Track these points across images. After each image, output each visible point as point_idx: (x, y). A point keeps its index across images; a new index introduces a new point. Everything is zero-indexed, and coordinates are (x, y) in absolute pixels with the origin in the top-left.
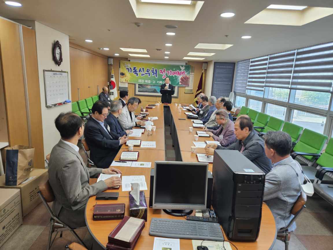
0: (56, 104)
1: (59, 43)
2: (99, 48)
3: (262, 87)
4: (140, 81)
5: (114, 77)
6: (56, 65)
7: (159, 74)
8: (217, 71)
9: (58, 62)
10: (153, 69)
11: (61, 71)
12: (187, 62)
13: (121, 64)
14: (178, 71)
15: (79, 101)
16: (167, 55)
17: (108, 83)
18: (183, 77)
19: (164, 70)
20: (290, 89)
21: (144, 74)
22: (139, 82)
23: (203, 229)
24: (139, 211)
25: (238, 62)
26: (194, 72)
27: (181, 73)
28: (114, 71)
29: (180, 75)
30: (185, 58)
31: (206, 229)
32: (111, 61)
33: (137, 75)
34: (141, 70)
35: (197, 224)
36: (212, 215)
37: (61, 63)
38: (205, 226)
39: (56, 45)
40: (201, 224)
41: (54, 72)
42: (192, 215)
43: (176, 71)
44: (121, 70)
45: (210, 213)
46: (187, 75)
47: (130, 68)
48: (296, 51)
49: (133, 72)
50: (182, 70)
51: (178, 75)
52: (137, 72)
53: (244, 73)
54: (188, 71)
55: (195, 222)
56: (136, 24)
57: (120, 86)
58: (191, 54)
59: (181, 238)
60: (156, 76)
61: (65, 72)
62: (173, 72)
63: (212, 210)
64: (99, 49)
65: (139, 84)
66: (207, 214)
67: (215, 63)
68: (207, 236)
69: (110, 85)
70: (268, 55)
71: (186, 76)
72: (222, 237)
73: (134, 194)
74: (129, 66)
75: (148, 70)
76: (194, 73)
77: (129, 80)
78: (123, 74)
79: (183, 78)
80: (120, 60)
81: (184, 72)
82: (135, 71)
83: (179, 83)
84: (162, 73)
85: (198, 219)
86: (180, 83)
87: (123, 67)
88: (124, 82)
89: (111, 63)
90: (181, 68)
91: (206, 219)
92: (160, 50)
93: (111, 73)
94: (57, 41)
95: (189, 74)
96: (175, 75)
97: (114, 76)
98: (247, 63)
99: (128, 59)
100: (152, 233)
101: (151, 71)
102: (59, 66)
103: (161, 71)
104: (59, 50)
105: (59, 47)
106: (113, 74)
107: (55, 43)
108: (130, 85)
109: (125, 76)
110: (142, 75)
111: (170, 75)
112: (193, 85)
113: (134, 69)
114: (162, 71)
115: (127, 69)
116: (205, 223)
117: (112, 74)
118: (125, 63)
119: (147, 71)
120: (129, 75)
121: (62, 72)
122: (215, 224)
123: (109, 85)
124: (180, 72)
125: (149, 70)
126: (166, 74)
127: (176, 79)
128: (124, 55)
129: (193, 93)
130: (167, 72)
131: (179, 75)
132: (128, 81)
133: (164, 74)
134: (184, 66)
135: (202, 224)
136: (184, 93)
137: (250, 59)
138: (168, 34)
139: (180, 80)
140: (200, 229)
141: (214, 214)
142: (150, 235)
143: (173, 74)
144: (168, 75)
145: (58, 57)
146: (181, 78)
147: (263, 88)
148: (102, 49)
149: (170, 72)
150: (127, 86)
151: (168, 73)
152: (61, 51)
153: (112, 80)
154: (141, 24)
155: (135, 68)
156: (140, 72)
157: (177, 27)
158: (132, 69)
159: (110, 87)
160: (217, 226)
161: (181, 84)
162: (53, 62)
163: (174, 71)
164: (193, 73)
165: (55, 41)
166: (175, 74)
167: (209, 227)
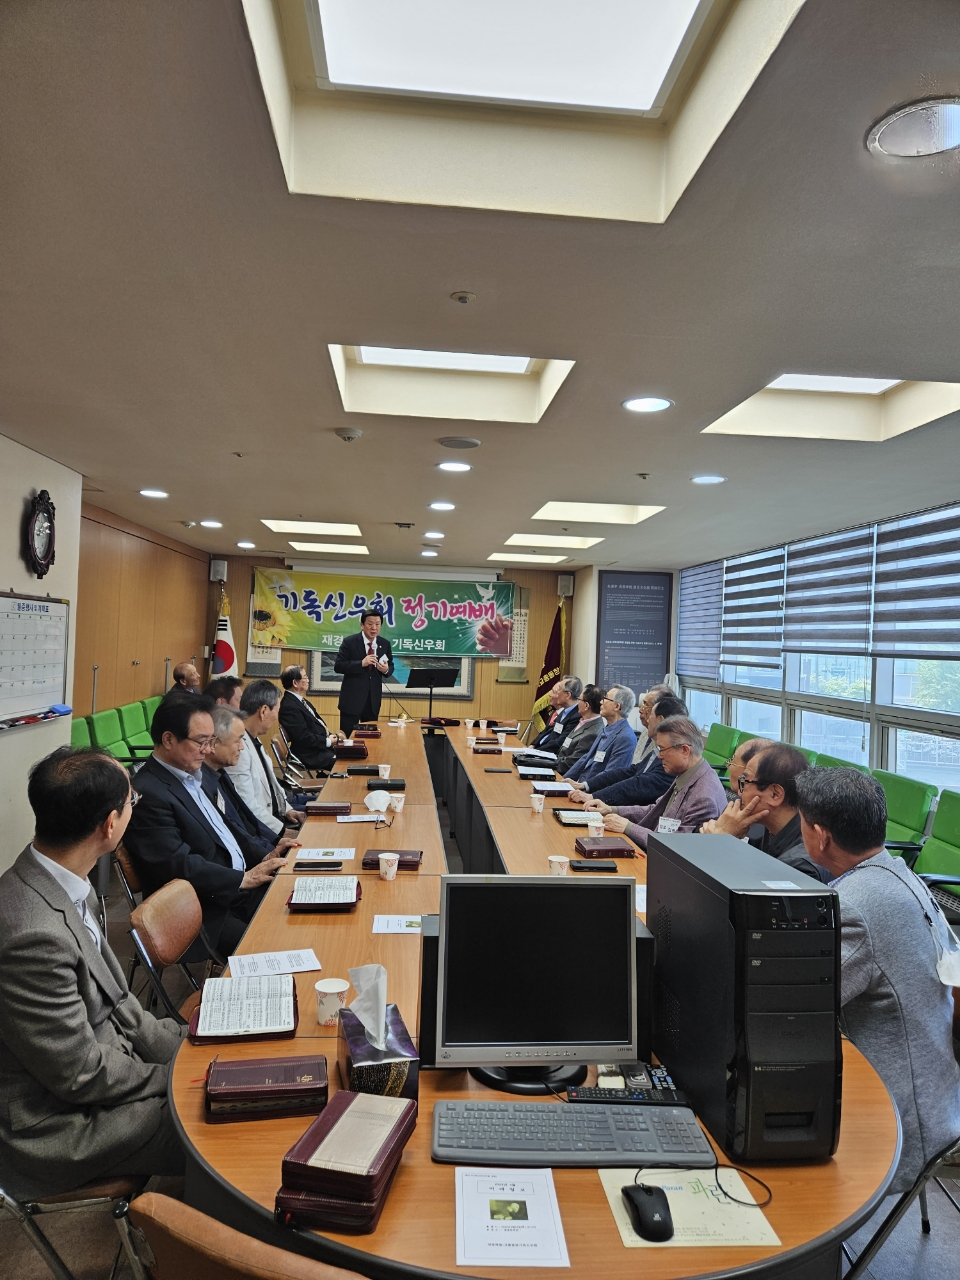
0: (17, 720)
1: (49, 499)
2: (182, 523)
3: (776, 653)
4: (330, 639)
5: (229, 627)
6: (31, 576)
7: (400, 615)
8: (610, 599)
9: (37, 564)
10: (379, 596)
11: (45, 595)
12: (502, 572)
13: (260, 581)
14: (470, 604)
15: (94, 716)
16: (429, 545)
17: (207, 648)
18: (490, 624)
19: (421, 598)
20: (872, 655)
21: (344, 616)
22: (326, 645)
23: (635, 1130)
24: (388, 1074)
25: (681, 570)
26: (527, 607)
27: (480, 610)
28: (230, 603)
29: (480, 616)
30: (495, 557)
31: (647, 1130)
32: (222, 570)
33: (318, 619)
34: (333, 600)
35: (608, 1113)
36: (660, 1081)
37: (48, 568)
38: (640, 1119)
39: (39, 505)
40: (625, 1114)
41: (21, 601)
42: (588, 1084)
43: (462, 604)
44: (257, 603)
45: (651, 1076)
46: (504, 618)
47: (294, 595)
48: (875, 530)
49: (304, 608)
50: (484, 600)
51: (470, 617)
52: (319, 607)
53: (706, 606)
54: (507, 601)
55: (600, 1107)
56: (339, 431)
57: (250, 659)
58: (516, 539)
59: (556, 1166)
60: (391, 623)
61: (58, 601)
62: (452, 608)
63: (658, 1067)
64: (185, 523)
65: (324, 653)
66: (642, 1080)
67: (601, 573)
68: (655, 1151)
69: (213, 657)
70: (782, 546)
71: (502, 621)
72: (707, 1152)
73: (366, 1010)
74: (290, 586)
75: (360, 602)
76: (527, 611)
77: (287, 637)
78: (263, 616)
79: (488, 626)
80: (252, 568)
81: (492, 605)
82: (312, 606)
83: (475, 644)
84: (410, 611)
85: (610, 1098)
86: (479, 647)
87: (266, 589)
88: (269, 644)
89: (219, 578)
90: (482, 591)
91: (640, 1094)
92: (408, 525)
93: (217, 614)
94: (44, 492)
95: (509, 612)
96: (458, 616)
97: (228, 623)
98: (714, 574)
99: (287, 563)
100: (442, 1152)
101: (372, 604)
102: (40, 577)
103: (409, 602)
104: (46, 524)
105: (48, 512)
106: (227, 618)
107: (35, 498)
108: (288, 654)
109: (269, 622)
110: (337, 618)
111: (442, 619)
112: (525, 653)
113: (306, 598)
114: (413, 605)
115: (280, 597)
116: (637, 1109)
117: (222, 618)
118: (275, 578)
119: (357, 605)
120: (289, 618)
121: (48, 599)
122: (675, 1111)
123: (206, 656)
124: (477, 607)
125: (363, 599)
126: (428, 615)
127: (465, 632)
128: (273, 549)
129: (528, 682)
130: (430, 606)
131: (473, 617)
132: (285, 640)
133: (420, 614)
134: (491, 587)
135: (627, 1111)
136: (493, 683)
137: (720, 561)
138: (447, 467)
139: (481, 637)
140: (624, 1129)
141: (669, 1079)
142: (437, 1160)
143: (452, 614)
144: (436, 616)
145: (39, 545)
146: (484, 627)
147: (779, 656)
148: (194, 524)
149: (439, 605)
150: (278, 661)
151: (433, 609)
152: (51, 528)
153: (220, 638)
154: (358, 433)
155: (309, 594)
156: (331, 606)
157: (479, 443)
158: (301, 596)
159: (212, 662)
160: (684, 1115)
161: (483, 650)
162: (20, 565)
163: (456, 601)
164: (523, 611)
165: (34, 491)
166: (458, 612)
167: (656, 1119)
